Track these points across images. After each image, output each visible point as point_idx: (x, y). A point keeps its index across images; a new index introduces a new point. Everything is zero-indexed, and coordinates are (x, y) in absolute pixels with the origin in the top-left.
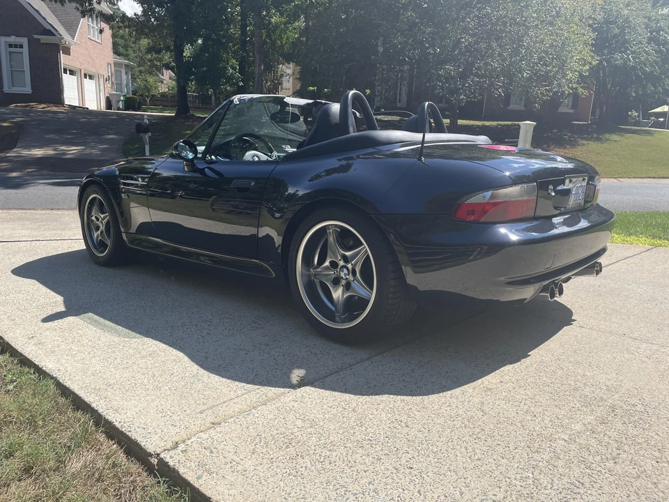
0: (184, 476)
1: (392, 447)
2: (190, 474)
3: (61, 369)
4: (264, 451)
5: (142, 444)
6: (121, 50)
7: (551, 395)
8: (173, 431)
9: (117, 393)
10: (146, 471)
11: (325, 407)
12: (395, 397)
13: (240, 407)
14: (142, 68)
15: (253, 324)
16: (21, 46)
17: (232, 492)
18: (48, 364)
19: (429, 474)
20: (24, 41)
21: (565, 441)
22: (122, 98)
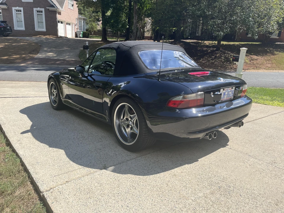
0: (48, 202)
1: (125, 197)
2: (50, 201)
3: (24, 154)
4: (79, 195)
5: (40, 188)
6: (82, 12)
7: (198, 180)
8: (52, 183)
9: (39, 166)
10: (38, 198)
11: (109, 178)
12: (137, 176)
13: (79, 176)
14: (91, 20)
15: (100, 140)
16: (42, 12)
17: (61, 210)
18: (20, 152)
19: (133, 210)
20: (43, 10)
21: (192, 200)
22: (81, 33)
